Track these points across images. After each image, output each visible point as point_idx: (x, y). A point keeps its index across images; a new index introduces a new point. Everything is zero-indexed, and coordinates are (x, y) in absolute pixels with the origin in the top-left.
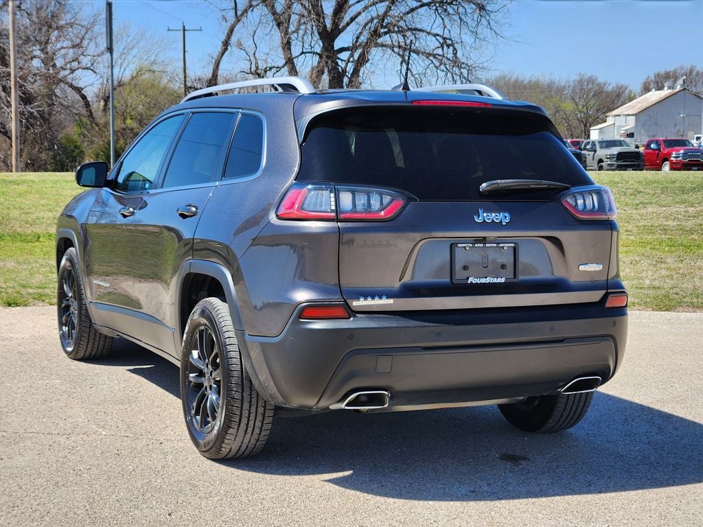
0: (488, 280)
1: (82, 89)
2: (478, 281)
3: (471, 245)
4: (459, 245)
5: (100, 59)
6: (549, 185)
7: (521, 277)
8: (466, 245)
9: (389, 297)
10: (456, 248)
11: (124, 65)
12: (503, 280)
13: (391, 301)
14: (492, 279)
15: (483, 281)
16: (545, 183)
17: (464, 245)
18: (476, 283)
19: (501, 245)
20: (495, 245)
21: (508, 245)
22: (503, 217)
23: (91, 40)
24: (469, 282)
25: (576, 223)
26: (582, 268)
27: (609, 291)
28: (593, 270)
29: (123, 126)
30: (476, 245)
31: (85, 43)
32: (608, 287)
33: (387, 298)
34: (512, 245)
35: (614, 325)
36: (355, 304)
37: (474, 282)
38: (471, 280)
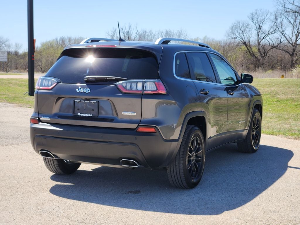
0: (85, 115)
3: (80, 101)
4: (75, 101)
6: (116, 78)
7: (99, 115)
12: (91, 115)
14: (87, 114)
15: (83, 115)
17: (77, 101)
19: (91, 101)
21: (94, 102)
24: (78, 115)
25: (121, 94)
26: (123, 113)
27: (140, 125)
28: (130, 115)
32: (140, 123)
33: (49, 118)
34: (96, 102)
35: (136, 139)
36: (41, 119)
37: (80, 115)
38: (79, 114)
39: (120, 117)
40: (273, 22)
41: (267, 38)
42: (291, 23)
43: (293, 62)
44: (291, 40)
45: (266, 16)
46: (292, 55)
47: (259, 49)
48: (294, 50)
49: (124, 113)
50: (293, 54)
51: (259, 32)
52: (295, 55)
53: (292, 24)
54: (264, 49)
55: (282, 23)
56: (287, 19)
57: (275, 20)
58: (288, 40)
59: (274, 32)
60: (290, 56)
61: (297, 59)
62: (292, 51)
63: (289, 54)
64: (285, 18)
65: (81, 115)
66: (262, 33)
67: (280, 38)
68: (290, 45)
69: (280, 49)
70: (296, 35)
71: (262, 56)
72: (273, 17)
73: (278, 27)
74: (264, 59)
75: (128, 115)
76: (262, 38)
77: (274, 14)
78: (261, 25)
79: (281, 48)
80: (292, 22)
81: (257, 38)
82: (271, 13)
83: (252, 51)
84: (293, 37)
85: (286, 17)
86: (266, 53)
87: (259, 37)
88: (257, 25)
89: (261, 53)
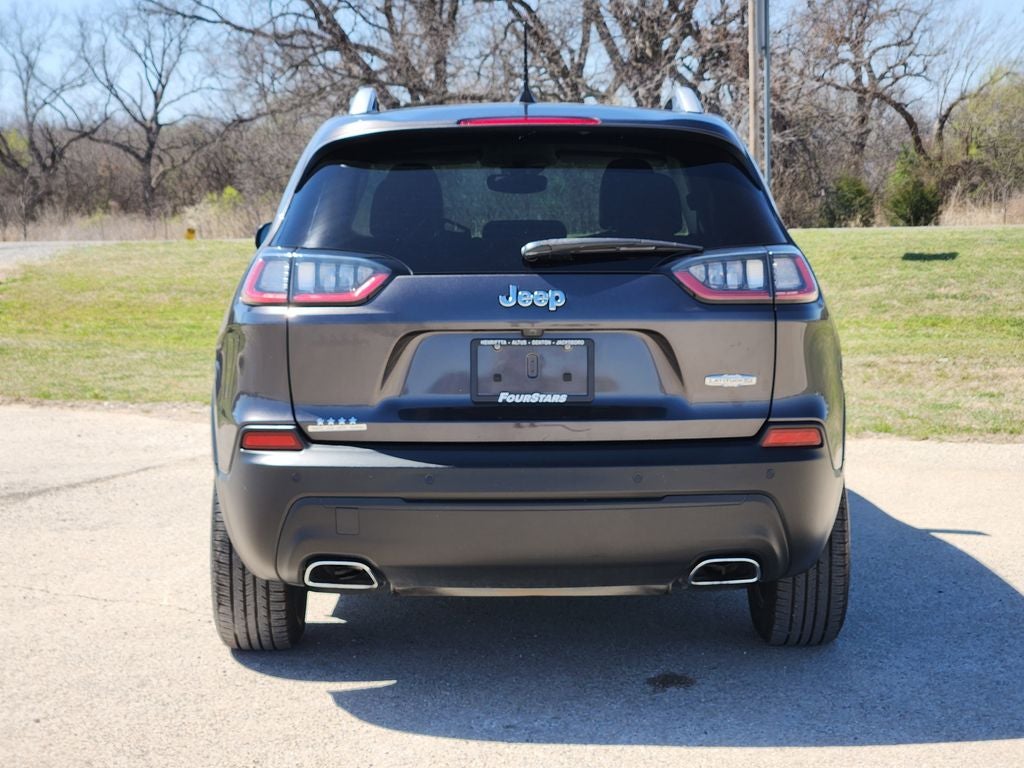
0: (535, 398)
1: (906, 106)
2: (517, 399)
3: (504, 342)
4: (482, 342)
5: (935, 60)
6: (657, 247)
7: (600, 394)
8: (496, 341)
9: (359, 421)
10: (479, 348)
11: (971, 69)
12: (563, 399)
13: (363, 427)
14: (542, 396)
15: (526, 399)
16: (648, 244)
17: (491, 342)
18: (514, 402)
19: (559, 342)
20: (549, 342)
21: (572, 342)
22: (553, 298)
23: (924, 31)
24: (500, 400)
25: (696, 308)
26: (710, 381)
27: (771, 420)
28: (735, 384)
29: (965, 158)
30: (514, 342)
31: (916, 36)
32: (769, 413)
33: (358, 422)
34: (582, 342)
35: (770, 475)
36: (311, 429)
37: (509, 401)
38: (503, 397)
39: (695, 398)
40: (72, 47)
41: (59, 104)
42: (136, 52)
43: (150, 182)
44: (140, 108)
45: (47, 24)
46: (146, 160)
47: (32, 143)
48: (152, 145)
49: (713, 379)
50: (149, 156)
51: (28, 79)
52: (154, 161)
53: (140, 56)
54: (51, 141)
55: (103, 49)
56: (120, 36)
57: (78, 41)
58: (128, 110)
59: (80, 82)
60: (138, 164)
61: (164, 174)
62: (145, 147)
63: (137, 156)
64: (113, 33)
65: (518, 401)
66: (37, 83)
67: (102, 101)
68: (137, 126)
69: (107, 141)
70: (155, 93)
71: (44, 167)
72: (71, 31)
73: (91, 63)
74: (54, 176)
75: (728, 388)
76: (39, 102)
77: (73, 18)
78: (33, 55)
79: (111, 138)
80: (140, 48)
81: (22, 102)
82: (65, 17)
83: (8, 149)
84: (145, 102)
85: (117, 31)
86: (56, 155)
87: (30, 98)
88: (20, 57)
89: (39, 156)
